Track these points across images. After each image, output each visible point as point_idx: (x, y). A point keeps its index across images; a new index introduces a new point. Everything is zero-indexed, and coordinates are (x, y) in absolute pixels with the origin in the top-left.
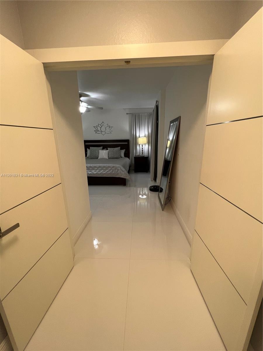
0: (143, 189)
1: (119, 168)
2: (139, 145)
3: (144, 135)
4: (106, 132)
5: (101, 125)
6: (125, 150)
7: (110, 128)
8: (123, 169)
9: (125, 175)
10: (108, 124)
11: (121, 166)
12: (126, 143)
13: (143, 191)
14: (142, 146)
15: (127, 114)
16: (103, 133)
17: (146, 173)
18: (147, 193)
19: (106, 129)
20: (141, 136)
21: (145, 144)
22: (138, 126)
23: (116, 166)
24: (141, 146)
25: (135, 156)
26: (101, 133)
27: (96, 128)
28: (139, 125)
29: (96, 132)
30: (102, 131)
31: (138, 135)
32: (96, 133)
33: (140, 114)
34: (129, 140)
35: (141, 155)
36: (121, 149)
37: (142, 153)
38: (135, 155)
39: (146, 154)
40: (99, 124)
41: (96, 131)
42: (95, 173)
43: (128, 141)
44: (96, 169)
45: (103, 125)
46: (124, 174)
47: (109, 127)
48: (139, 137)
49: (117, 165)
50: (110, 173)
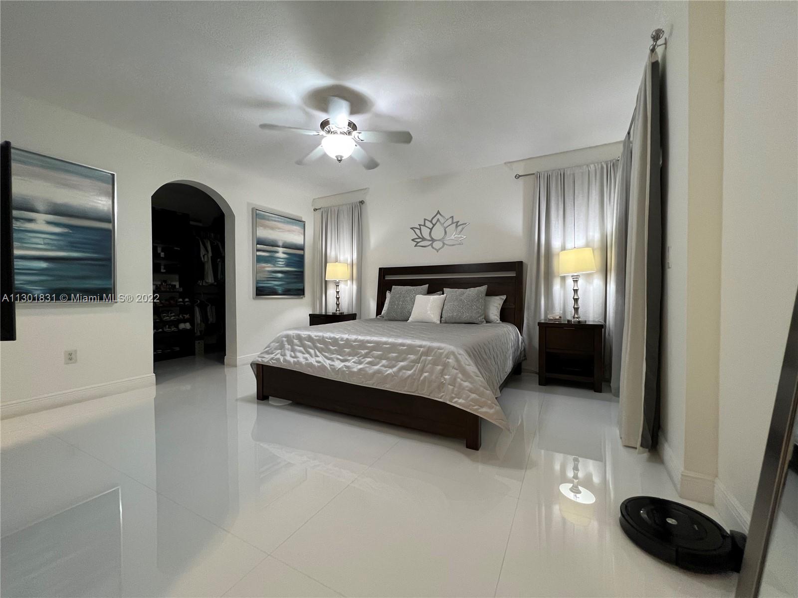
0: (576, 460)
1: (451, 361)
2: (563, 278)
3: (581, 242)
4: (445, 242)
5: (431, 222)
6: (504, 297)
7: (460, 228)
8: (468, 367)
9: (473, 396)
10: (452, 217)
11: (462, 352)
12: (512, 274)
13: (576, 468)
14: (576, 281)
15: (518, 177)
16: (437, 245)
17: (592, 393)
18: (596, 480)
19: (446, 232)
20: (569, 245)
21: (589, 276)
22: (558, 210)
23: (439, 348)
24: (570, 282)
25: (545, 320)
26: (431, 245)
27: (418, 231)
28: (561, 206)
29: (418, 243)
30: (433, 240)
31: (556, 243)
32: (416, 246)
33: (568, 172)
34: (520, 264)
35: (569, 317)
36: (490, 293)
37: (576, 309)
38: (543, 317)
39: (591, 314)
40: (425, 220)
41: (418, 241)
42: (355, 370)
43: (517, 267)
44: (363, 352)
45: (438, 220)
46: (471, 391)
47: (457, 226)
48: (564, 248)
49: (443, 345)
50: (409, 376)
